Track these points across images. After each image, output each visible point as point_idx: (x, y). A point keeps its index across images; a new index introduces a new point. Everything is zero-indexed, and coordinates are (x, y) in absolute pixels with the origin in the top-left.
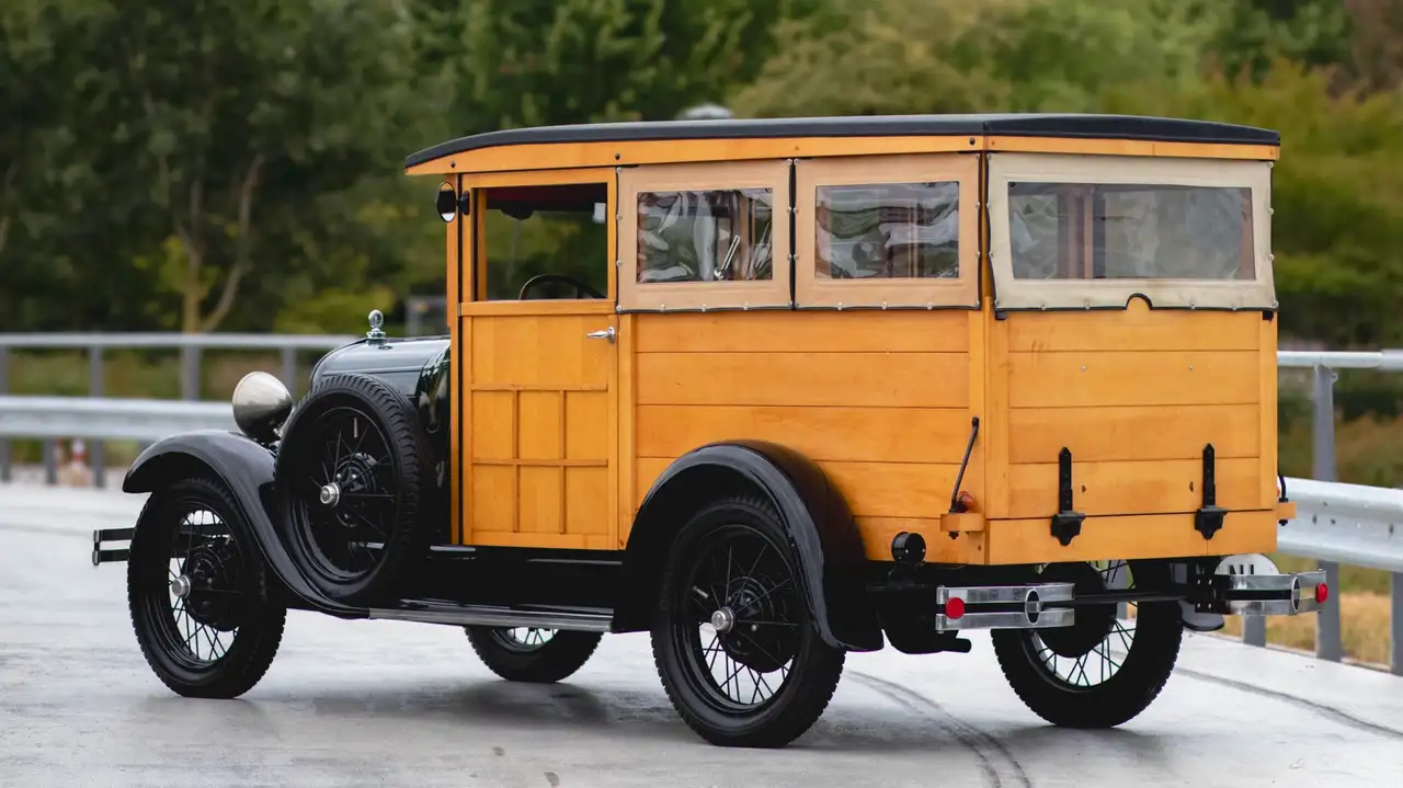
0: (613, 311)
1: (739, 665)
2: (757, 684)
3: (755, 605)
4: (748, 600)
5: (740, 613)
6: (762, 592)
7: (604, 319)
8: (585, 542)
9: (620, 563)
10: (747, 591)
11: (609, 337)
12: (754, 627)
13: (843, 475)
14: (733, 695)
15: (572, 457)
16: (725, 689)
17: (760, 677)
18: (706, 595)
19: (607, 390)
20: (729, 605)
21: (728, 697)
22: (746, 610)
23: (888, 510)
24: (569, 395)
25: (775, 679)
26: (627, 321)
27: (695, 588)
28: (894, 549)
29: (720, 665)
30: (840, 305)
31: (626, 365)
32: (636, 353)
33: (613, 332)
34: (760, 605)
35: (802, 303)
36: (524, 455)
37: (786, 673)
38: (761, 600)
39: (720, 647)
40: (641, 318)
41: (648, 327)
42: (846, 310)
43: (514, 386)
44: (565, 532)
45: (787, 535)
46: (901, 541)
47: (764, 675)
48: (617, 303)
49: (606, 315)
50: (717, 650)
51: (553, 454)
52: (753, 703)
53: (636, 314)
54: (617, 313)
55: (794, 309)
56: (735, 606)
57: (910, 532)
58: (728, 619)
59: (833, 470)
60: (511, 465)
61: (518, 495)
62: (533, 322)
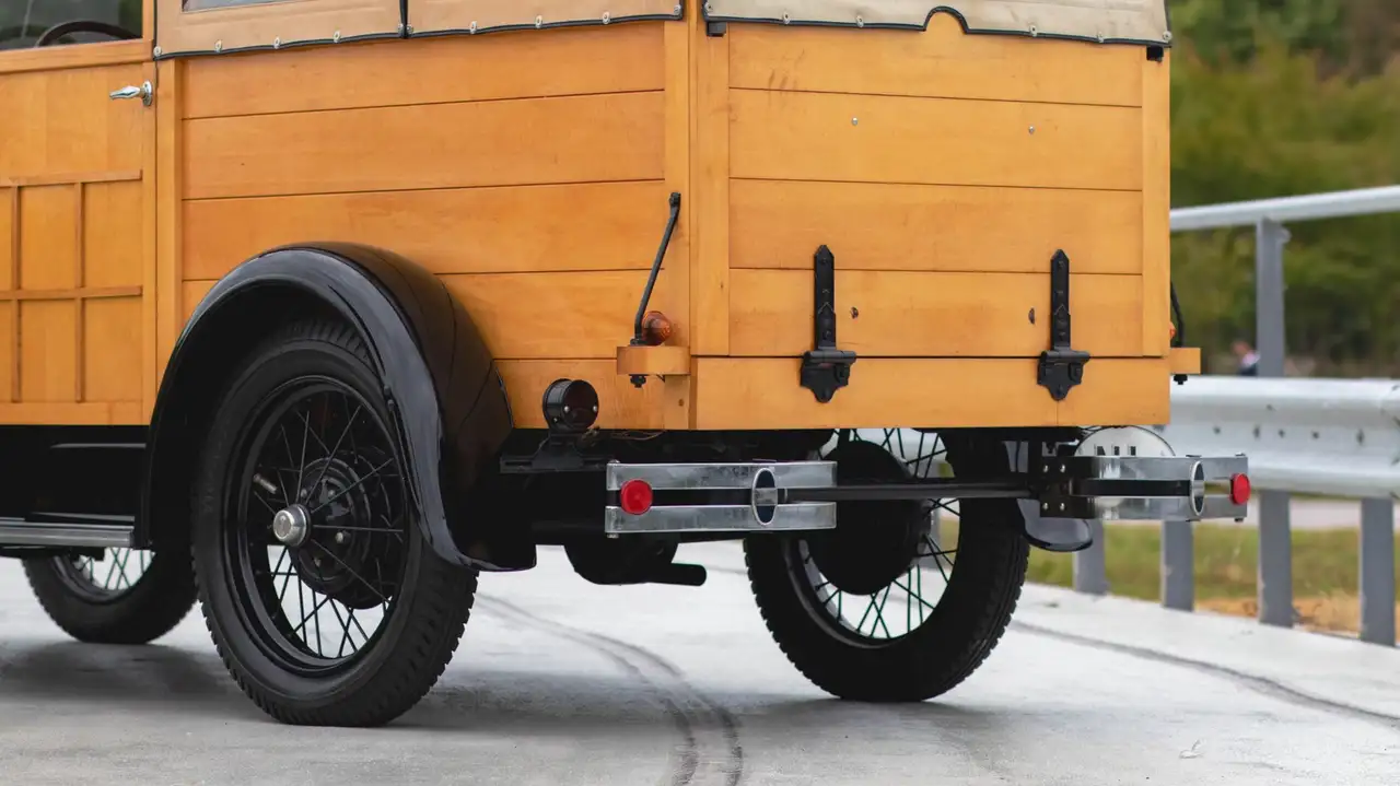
0: (149, 56)
1: (320, 597)
2: (346, 629)
3: (341, 500)
4: (332, 493)
5: (317, 517)
6: (353, 481)
7: (137, 67)
8: (110, 411)
9: (143, 445)
10: (332, 480)
11: (144, 96)
12: (340, 536)
13: (476, 295)
14: (312, 644)
15: (95, 282)
16: (300, 633)
17: (351, 617)
18: (272, 488)
19: (141, 179)
20: (301, 501)
21: (302, 645)
22: (327, 509)
23: (545, 347)
24: (91, 190)
25: (371, 618)
26: (168, 69)
27: (257, 478)
28: (547, 406)
29: (294, 597)
30: (473, 26)
31: (168, 138)
32: (182, 120)
33: (149, 89)
34: (350, 502)
35: (416, 26)
36: (27, 283)
37: (387, 605)
38: (351, 491)
39: (293, 570)
40: (192, 66)
41: (203, 80)
42: (481, 33)
43: (13, 179)
44: (82, 400)
45: (381, 385)
46: (558, 394)
47: (356, 612)
48: (154, 43)
49: (140, 63)
50: (289, 574)
51: (68, 282)
52: (340, 656)
53: (183, 59)
54: (155, 59)
55: (406, 35)
56: (311, 503)
57: (573, 379)
58: (299, 524)
59: (461, 287)
60: (9, 301)
61: (20, 345)
62: (40, 80)
